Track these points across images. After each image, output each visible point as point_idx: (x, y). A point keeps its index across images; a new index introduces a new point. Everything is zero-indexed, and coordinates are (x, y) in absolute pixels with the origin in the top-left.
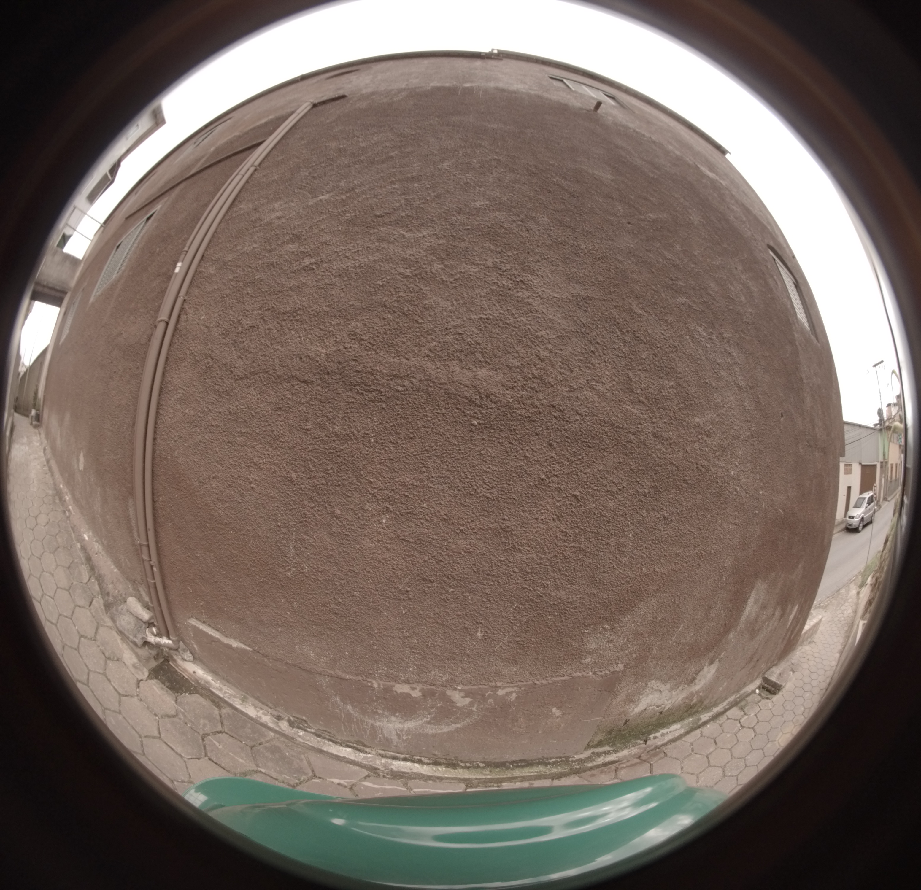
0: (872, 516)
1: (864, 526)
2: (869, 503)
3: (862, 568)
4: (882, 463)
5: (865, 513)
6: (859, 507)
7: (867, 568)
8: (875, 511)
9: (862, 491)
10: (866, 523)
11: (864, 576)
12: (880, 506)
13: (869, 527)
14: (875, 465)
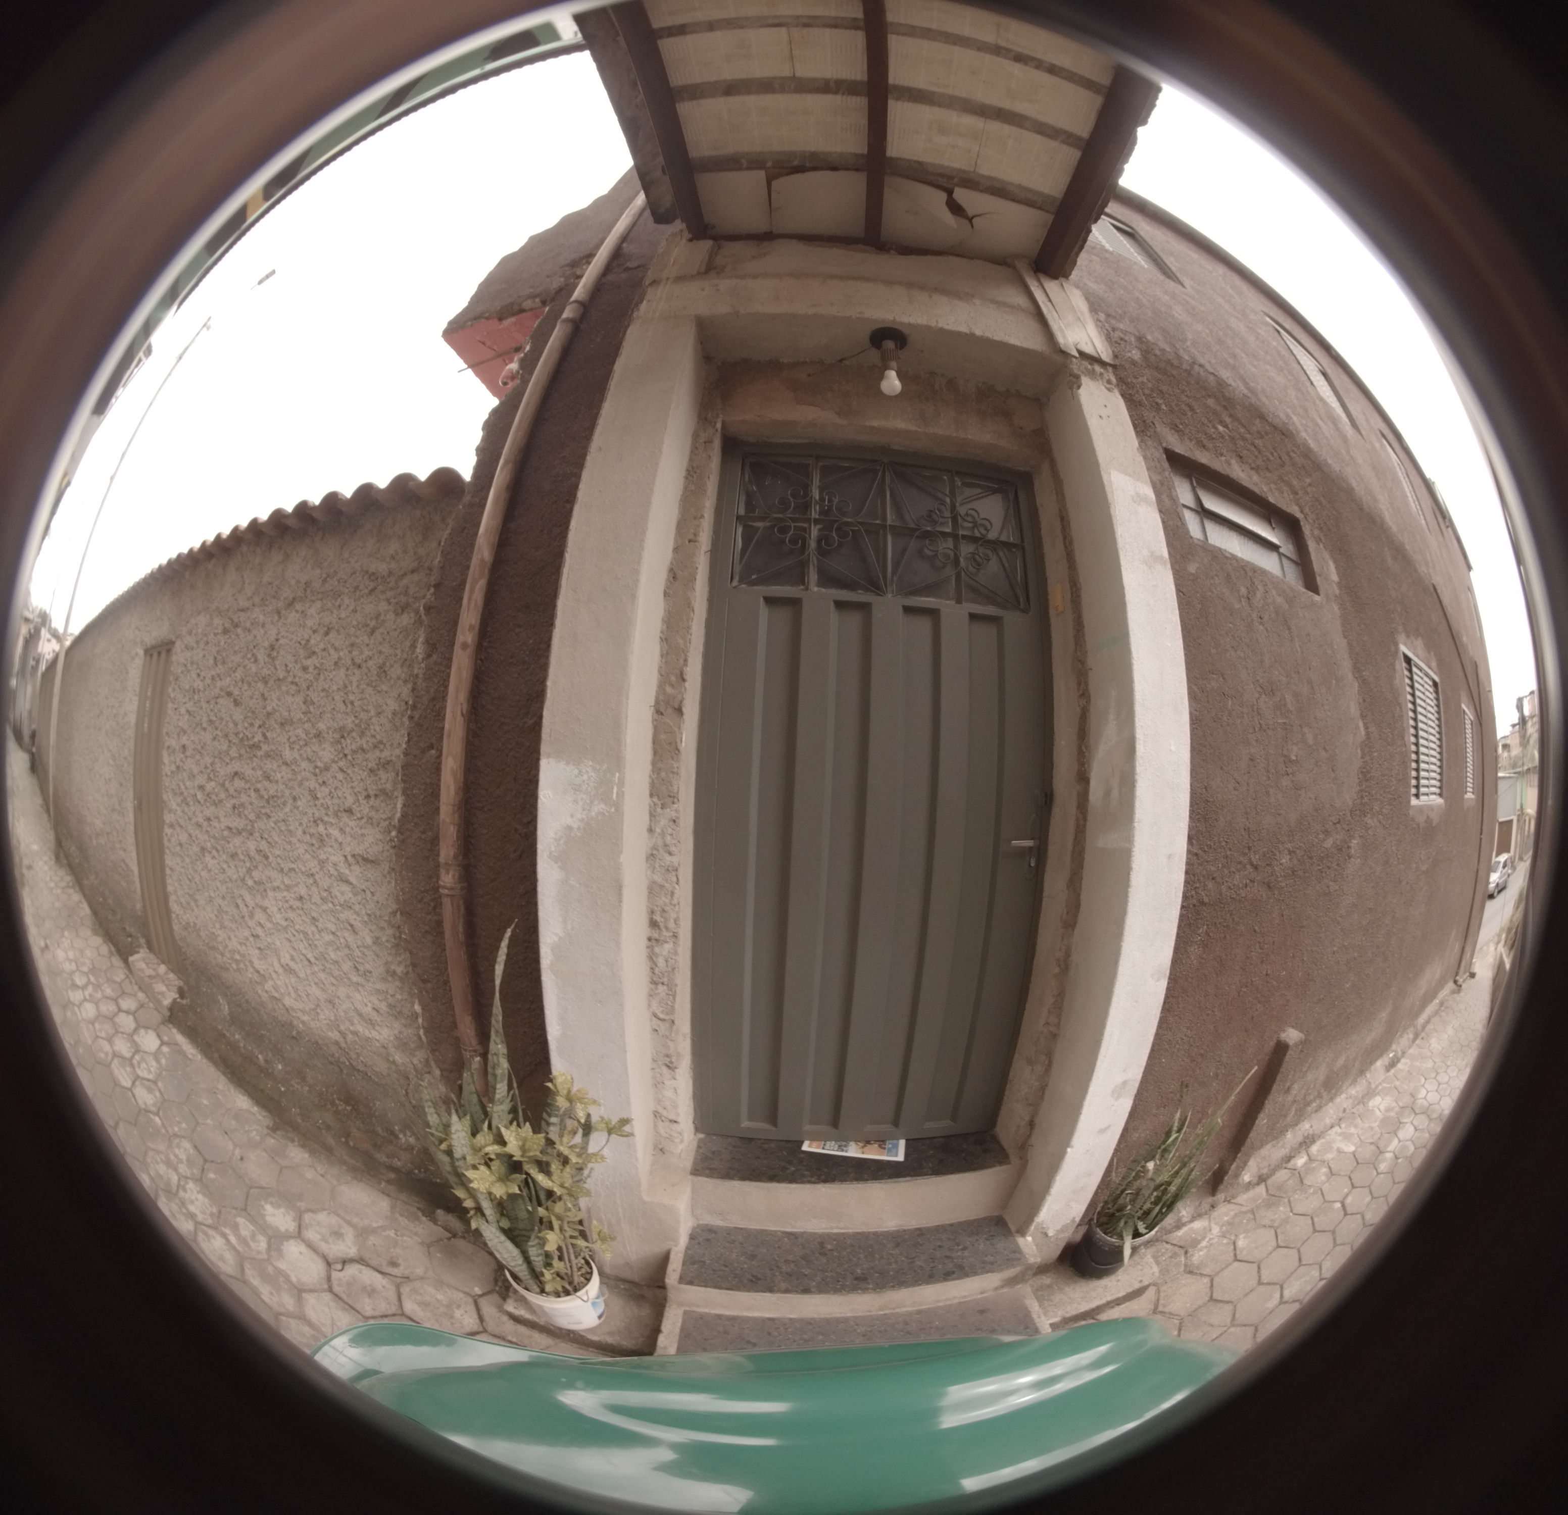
0: (1506, 882)
1: (1499, 892)
2: (1504, 867)
3: (1497, 930)
4: (1519, 816)
5: (1500, 878)
6: (1495, 872)
7: (1502, 930)
8: (1509, 876)
9: (1498, 855)
10: (1501, 888)
11: (1499, 935)
12: (1514, 868)
13: (1503, 894)
14: (1511, 821)
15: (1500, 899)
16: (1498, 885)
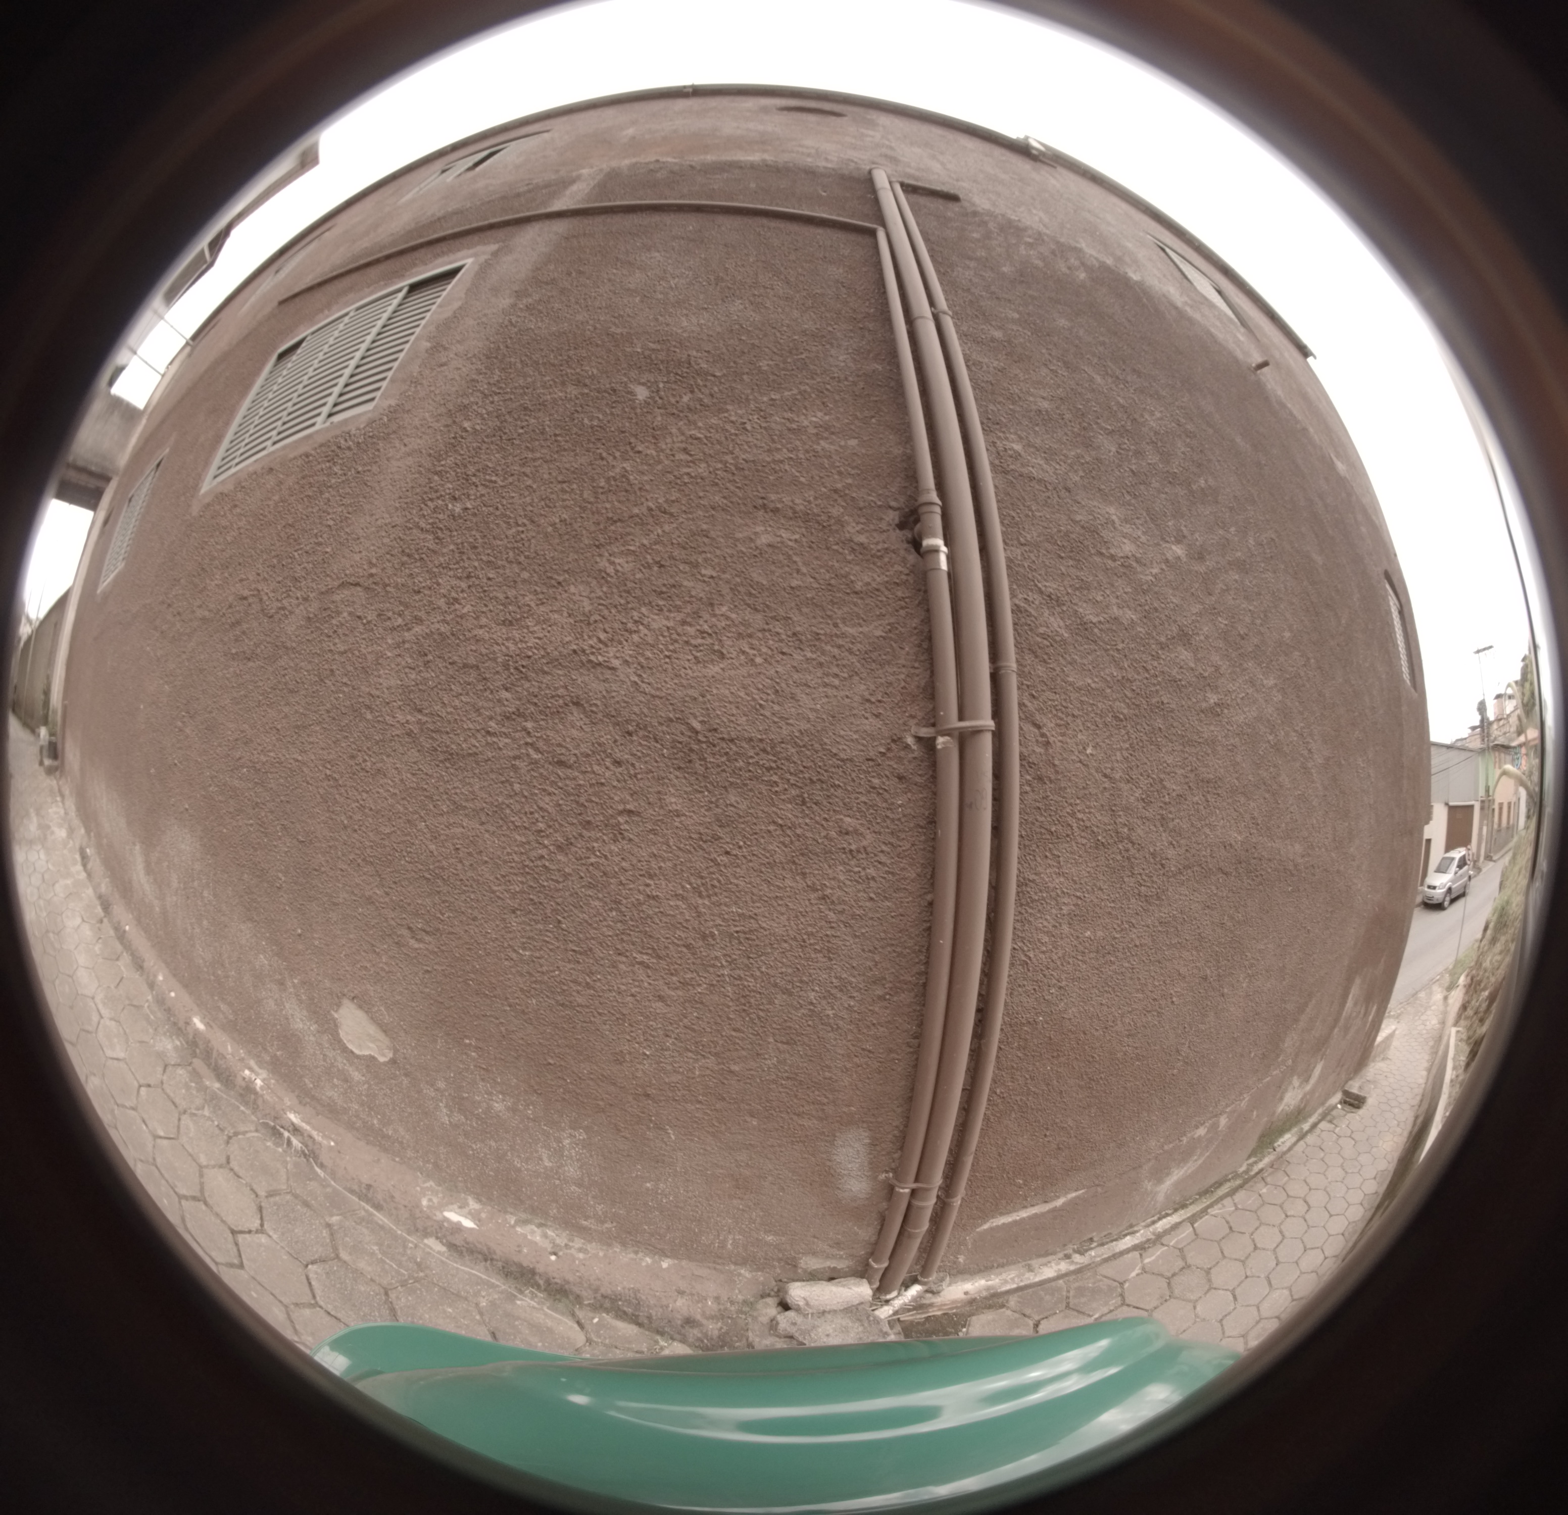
0: (1465, 887)
1: (1453, 901)
3: (1450, 962)
4: (1483, 802)
5: (1453, 881)
6: (1445, 872)
7: (1457, 962)
9: (1449, 847)
10: (1456, 896)
13: (1461, 902)
14: (1472, 807)
15: (1454, 912)
16: (1450, 889)
